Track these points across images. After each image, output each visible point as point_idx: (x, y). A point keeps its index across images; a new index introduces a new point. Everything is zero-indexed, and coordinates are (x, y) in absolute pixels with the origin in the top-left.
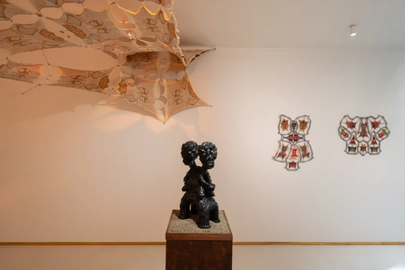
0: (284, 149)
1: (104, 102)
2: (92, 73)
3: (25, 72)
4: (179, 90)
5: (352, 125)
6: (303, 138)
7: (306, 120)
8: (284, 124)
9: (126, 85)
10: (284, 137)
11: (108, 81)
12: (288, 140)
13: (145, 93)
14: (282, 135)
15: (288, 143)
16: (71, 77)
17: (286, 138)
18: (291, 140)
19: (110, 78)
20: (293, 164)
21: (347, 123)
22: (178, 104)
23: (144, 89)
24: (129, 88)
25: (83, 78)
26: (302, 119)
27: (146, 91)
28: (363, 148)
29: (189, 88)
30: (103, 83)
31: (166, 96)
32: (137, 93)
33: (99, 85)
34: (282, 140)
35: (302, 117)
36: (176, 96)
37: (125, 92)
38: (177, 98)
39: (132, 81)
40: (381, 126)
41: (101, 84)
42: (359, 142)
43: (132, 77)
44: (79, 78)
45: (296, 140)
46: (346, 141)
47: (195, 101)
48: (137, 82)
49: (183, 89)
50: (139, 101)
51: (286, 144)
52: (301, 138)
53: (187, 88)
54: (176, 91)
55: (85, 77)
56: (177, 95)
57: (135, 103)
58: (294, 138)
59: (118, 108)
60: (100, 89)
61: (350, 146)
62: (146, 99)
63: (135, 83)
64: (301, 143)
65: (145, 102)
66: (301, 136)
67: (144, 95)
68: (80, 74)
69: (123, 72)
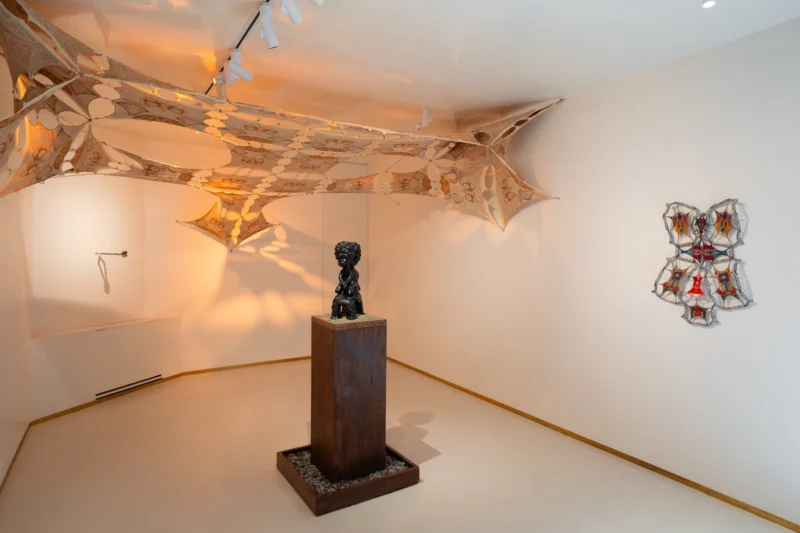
0: (678, 275)
2: (414, 174)
3: (359, 185)
4: (506, 179)
6: (728, 253)
7: (732, 211)
8: (680, 222)
9: (448, 183)
10: (683, 252)
11: (429, 181)
12: (691, 258)
13: (471, 190)
14: (677, 246)
15: (689, 264)
16: (400, 181)
17: (685, 252)
18: (698, 257)
19: (430, 178)
20: (698, 311)
22: (509, 200)
23: (469, 184)
24: (451, 185)
26: (721, 210)
27: (472, 187)
31: (494, 191)
32: (462, 190)
33: (423, 186)
34: (677, 256)
35: (721, 204)
36: (504, 188)
37: (449, 191)
38: (506, 191)
39: (452, 177)
41: (425, 185)
43: (453, 171)
44: (406, 182)
45: (709, 258)
47: (530, 193)
48: (460, 176)
50: (465, 201)
51: (682, 265)
52: (724, 253)
54: (504, 181)
55: (410, 181)
56: (506, 186)
57: (463, 204)
58: (704, 253)
60: (425, 191)
62: (472, 197)
63: (457, 179)
64: (720, 266)
65: (472, 201)
66: (722, 249)
67: (469, 192)
68: (405, 177)
69: (439, 167)
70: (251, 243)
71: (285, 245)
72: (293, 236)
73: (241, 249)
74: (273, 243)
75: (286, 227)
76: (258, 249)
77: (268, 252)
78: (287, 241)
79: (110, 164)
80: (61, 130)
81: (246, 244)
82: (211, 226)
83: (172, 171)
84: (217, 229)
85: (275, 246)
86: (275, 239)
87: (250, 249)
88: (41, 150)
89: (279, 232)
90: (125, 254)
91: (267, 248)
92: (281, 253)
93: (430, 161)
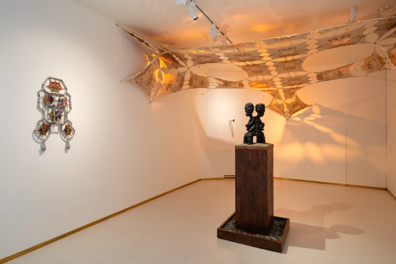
3: (340, 73)
19: (381, 56)
68: (369, 60)
69: (383, 46)
70: (298, 116)
71: (319, 117)
72: (324, 111)
73: (293, 119)
74: (311, 115)
75: (320, 106)
76: (302, 119)
77: (308, 121)
78: (320, 114)
79: (209, 84)
80: (179, 74)
81: (296, 116)
82: (275, 108)
83: (234, 83)
84: (278, 109)
85: (313, 117)
86: (312, 113)
87: (298, 119)
88: (170, 82)
89: (316, 109)
90: (234, 120)
91: (309, 118)
92: (316, 121)
93: (375, 43)
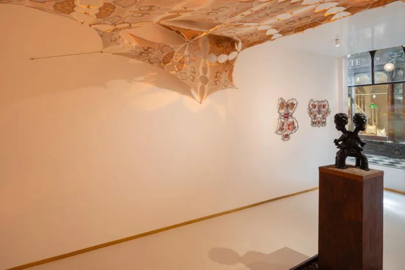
0: (283, 124)
1: (142, 78)
2: (162, 46)
4: (220, 72)
5: (314, 106)
7: (295, 102)
8: (282, 105)
9: (183, 63)
11: (172, 57)
12: (284, 118)
14: (280, 114)
16: (143, 48)
17: (283, 116)
19: (175, 54)
20: (287, 136)
21: (312, 105)
22: (216, 85)
23: (194, 68)
24: (185, 66)
25: (153, 50)
26: (291, 101)
28: (319, 122)
29: (230, 72)
30: (167, 58)
31: (208, 77)
32: (189, 71)
33: (163, 60)
34: (280, 117)
35: (292, 99)
36: (216, 77)
37: (181, 70)
38: (217, 79)
40: (327, 107)
41: (165, 59)
42: (318, 118)
43: (189, 55)
44: (149, 50)
45: (287, 117)
46: (311, 117)
47: (229, 83)
48: (191, 61)
49: (224, 72)
50: (189, 79)
51: (283, 120)
52: (291, 116)
53: (228, 72)
54: (217, 73)
55: (154, 50)
56: (218, 76)
57: (185, 81)
59: (156, 86)
60: (162, 64)
61: (313, 121)
62: (194, 78)
63: (189, 62)
64: (290, 120)
65: (193, 81)
66: (290, 114)
67: (193, 75)
68: (151, 46)
